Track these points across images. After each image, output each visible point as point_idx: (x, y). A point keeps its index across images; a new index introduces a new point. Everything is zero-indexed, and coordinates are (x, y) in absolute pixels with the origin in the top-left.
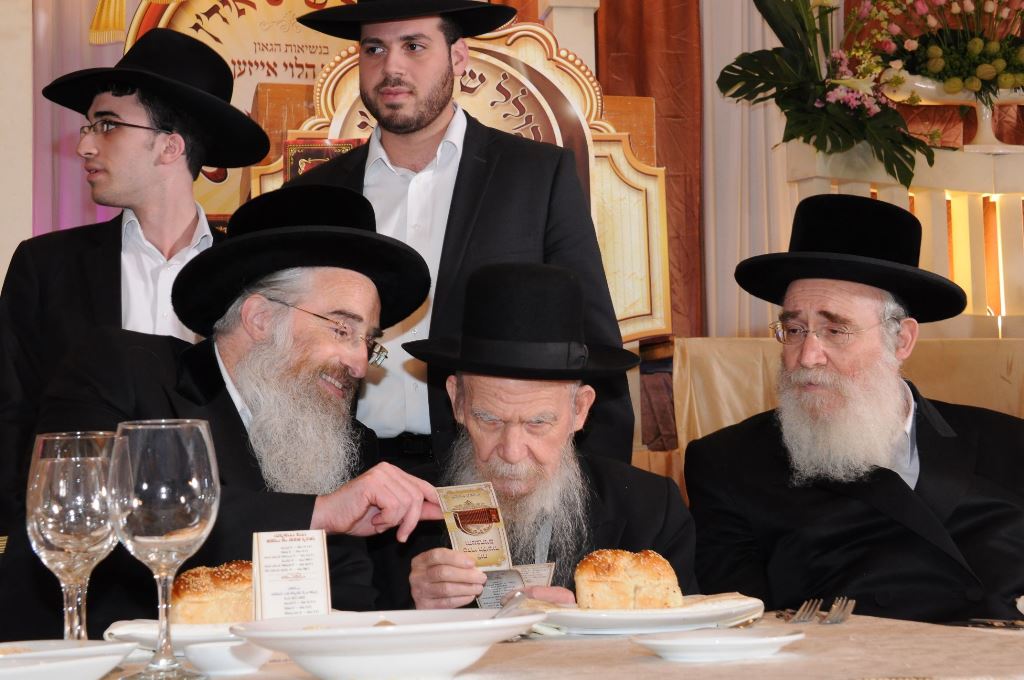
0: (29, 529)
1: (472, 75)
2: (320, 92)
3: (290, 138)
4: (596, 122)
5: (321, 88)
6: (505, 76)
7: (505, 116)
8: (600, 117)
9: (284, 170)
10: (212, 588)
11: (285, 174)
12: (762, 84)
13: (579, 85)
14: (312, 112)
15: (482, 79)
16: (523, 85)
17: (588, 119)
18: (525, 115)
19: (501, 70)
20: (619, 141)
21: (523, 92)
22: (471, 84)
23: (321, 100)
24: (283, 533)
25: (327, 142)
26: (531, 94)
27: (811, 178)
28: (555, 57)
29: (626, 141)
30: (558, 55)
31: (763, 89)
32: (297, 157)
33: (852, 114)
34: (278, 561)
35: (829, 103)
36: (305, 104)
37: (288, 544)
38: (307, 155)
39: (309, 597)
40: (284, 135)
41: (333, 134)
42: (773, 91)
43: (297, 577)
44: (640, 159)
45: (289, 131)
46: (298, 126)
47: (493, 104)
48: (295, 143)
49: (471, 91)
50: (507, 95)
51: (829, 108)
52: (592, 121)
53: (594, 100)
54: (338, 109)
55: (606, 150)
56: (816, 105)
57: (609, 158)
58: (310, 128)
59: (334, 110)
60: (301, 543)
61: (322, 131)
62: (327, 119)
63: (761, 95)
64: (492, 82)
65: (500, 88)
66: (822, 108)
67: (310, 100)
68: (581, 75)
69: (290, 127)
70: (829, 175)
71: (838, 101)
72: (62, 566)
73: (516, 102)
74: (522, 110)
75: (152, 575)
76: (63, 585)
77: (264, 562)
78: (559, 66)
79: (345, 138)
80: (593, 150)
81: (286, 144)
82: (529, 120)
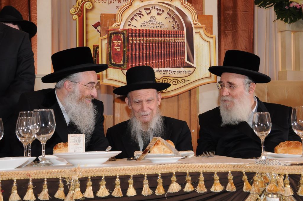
0: (16, 132)
1: (160, 10)
2: (118, 16)
3: (109, 29)
4: (196, 22)
5: (118, 15)
6: (169, 10)
7: (169, 21)
8: (197, 21)
9: (108, 38)
10: (64, 148)
11: (108, 39)
12: (269, 2)
13: (191, 12)
14: (115, 22)
15: (163, 11)
16: (175, 12)
17: (193, 22)
18: (175, 21)
19: (168, 8)
20: (202, 28)
21: (175, 14)
22: (160, 13)
23: (118, 18)
24: (75, 134)
25: (120, 30)
26: (177, 15)
27: (285, 31)
28: (184, 4)
29: (204, 28)
30: (185, 3)
31: (269, 4)
32: (111, 34)
33: (298, 10)
34: (73, 141)
35: (290, 7)
36: (114, 19)
37: (76, 137)
38: (114, 33)
39: (80, 149)
40: (108, 28)
41: (121, 27)
42: (272, 4)
43: (77, 144)
44: (208, 33)
45: (109, 27)
46: (111, 26)
47: (166, 18)
48: (111, 30)
49: (160, 14)
50: (170, 15)
51: (290, 9)
52: (194, 22)
53: (195, 16)
54: (123, 20)
55: (198, 30)
56: (286, 8)
57: (199, 33)
58: (115, 26)
59: (122, 21)
60: (79, 137)
61: (118, 27)
62: (119, 23)
63: (268, 6)
64: (166, 12)
65: (168, 13)
66: (289, 9)
67: (115, 18)
68: (191, 9)
69: (109, 26)
70: (290, 29)
71: (294, 7)
72: (23, 141)
73: (173, 17)
74: (174, 20)
75: (41, 143)
76: (24, 145)
77: (70, 141)
78: (185, 7)
79: (124, 29)
80: (194, 31)
81: (108, 30)
82: (176, 22)
